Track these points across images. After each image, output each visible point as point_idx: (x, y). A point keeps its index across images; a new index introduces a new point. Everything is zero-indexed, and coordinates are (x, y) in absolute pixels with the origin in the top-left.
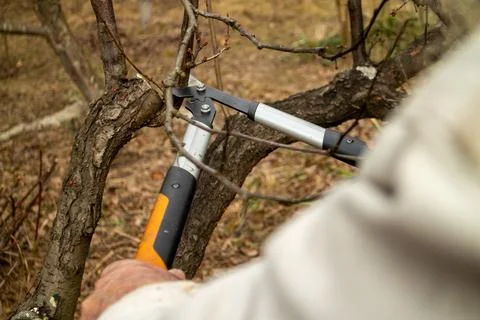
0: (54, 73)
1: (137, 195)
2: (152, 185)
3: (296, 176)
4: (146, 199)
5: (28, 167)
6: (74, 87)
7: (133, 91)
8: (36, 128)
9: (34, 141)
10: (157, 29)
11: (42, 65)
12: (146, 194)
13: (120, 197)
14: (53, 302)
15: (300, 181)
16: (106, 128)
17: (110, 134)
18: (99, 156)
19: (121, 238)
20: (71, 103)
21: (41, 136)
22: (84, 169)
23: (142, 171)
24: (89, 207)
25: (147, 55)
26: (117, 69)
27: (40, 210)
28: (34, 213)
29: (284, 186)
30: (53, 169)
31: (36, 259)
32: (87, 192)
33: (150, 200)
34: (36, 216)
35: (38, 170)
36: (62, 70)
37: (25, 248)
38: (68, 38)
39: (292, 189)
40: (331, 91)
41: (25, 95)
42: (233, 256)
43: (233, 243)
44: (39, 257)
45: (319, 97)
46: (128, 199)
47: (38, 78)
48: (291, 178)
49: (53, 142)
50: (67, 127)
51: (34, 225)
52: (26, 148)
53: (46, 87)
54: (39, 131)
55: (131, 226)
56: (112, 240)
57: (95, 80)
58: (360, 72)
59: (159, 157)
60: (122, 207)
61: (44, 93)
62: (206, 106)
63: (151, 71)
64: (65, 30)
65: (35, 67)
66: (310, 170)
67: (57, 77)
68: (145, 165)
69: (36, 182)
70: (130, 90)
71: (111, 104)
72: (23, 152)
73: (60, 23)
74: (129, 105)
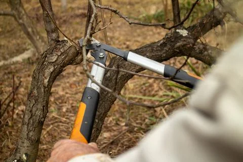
0: (18, 34)
1: (63, 96)
2: (71, 91)
3: (144, 84)
4: (68, 98)
5: (7, 83)
6: (29, 41)
7: (63, 47)
8: (10, 63)
9: (9, 70)
10: (70, 10)
11: (12, 30)
12: (68, 95)
13: (54, 97)
14: (24, 157)
15: (146, 87)
16: (50, 66)
17: (52, 69)
18: (46, 81)
19: (56, 118)
20: (27, 50)
21: (13, 67)
22: (39, 88)
23: (65, 83)
24: (42, 107)
25: (65, 24)
26: (54, 35)
27: (14, 105)
28: (11, 107)
29: (138, 89)
30: (20, 84)
31: (13, 131)
32: (41, 100)
33: (70, 99)
34: (12, 108)
35: (12, 84)
36: (22, 33)
37: (7, 125)
38: (25, 17)
39: (142, 91)
40: (164, 43)
41: (4, 46)
42: (113, 126)
43: (113, 119)
44: (14, 129)
45: (158, 46)
46: (59, 98)
47: (10, 37)
48: (141, 85)
49: (19, 70)
50: (26, 62)
51: (11, 113)
52: (5, 73)
53: (14, 41)
54: (12, 64)
55: (61, 112)
56: (51, 120)
57: (40, 38)
58: (178, 32)
59: (74, 77)
60: (56, 103)
61: (14, 44)
62: (101, 54)
63: (68, 32)
64: (23, 12)
65: (8, 32)
66: (151, 81)
67: (20, 36)
68: (66, 81)
69: (11, 91)
70: (61, 46)
71: (52, 53)
72: (4, 75)
73: (21, 9)
74: (61, 54)
